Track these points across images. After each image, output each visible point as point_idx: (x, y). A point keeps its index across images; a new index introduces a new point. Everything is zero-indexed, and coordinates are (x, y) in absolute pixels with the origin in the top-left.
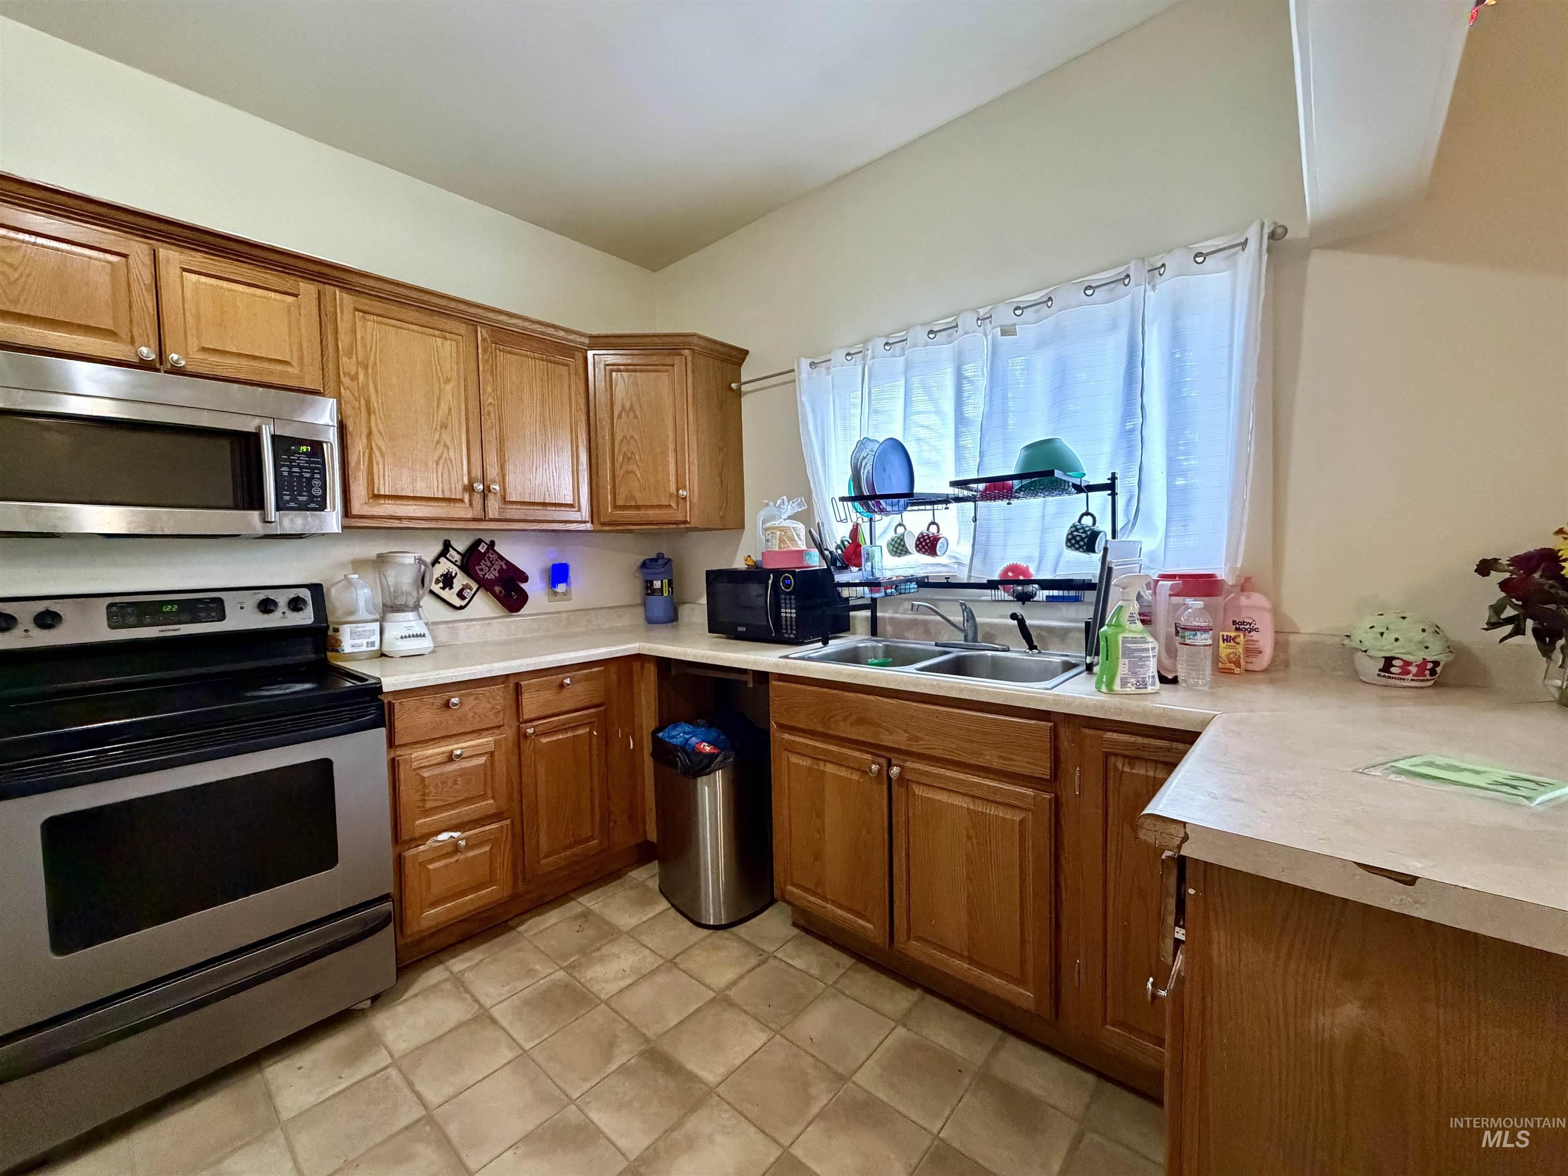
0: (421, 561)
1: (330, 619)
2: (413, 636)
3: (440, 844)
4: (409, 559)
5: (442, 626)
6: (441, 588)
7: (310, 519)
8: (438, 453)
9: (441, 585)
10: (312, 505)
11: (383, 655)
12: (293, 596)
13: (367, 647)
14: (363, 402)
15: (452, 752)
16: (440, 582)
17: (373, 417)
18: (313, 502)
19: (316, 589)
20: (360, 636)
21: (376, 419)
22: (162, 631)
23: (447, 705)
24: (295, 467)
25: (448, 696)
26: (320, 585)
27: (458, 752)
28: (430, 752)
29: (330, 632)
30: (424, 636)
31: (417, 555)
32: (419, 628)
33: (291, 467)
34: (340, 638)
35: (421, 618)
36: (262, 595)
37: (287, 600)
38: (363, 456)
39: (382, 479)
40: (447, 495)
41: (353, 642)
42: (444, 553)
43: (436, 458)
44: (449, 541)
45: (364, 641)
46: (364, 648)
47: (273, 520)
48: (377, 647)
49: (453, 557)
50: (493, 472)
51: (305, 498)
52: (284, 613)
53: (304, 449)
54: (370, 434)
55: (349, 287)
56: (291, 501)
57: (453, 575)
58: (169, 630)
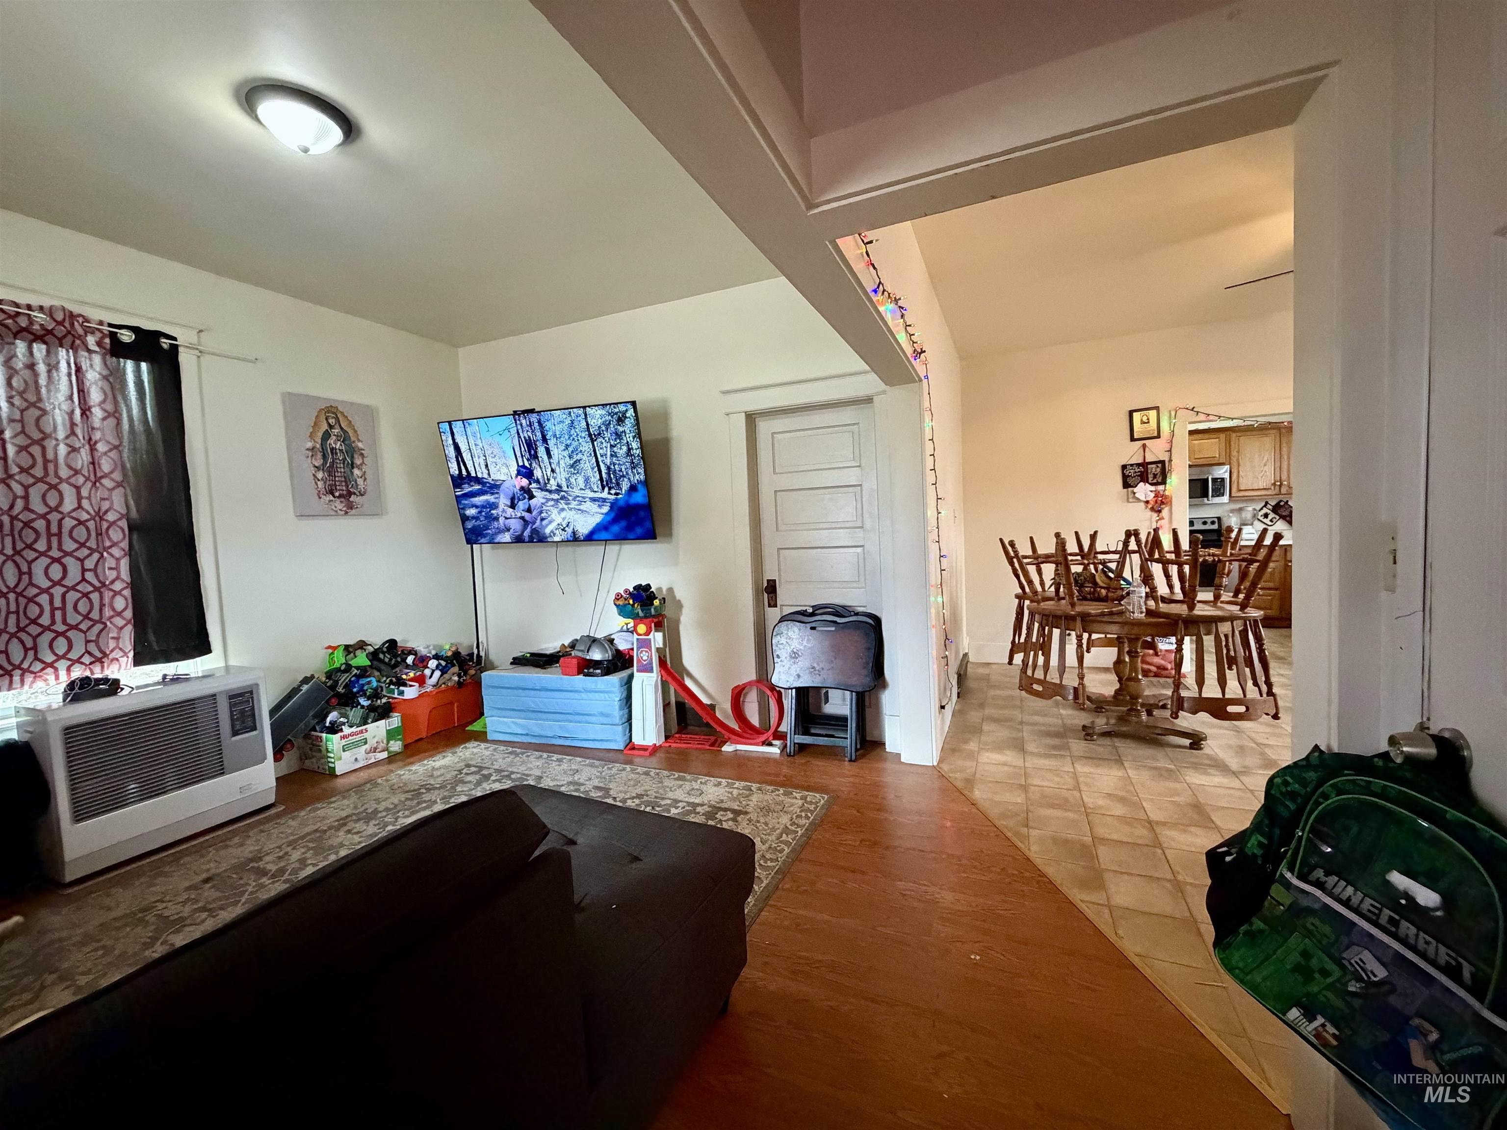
0: (1254, 509)
4: (1250, 509)
6: (1263, 518)
7: (1220, 498)
10: (1221, 495)
12: (1212, 520)
14: (1237, 465)
16: (1263, 516)
17: (1240, 469)
19: (1219, 519)
24: (1217, 485)
26: (1221, 517)
32: (1253, 531)
36: (1203, 520)
37: (1210, 521)
38: (1236, 480)
39: (1241, 486)
40: (1265, 487)
42: (1265, 506)
44: (1268, 502)
49: (1268, 508)
50: (1284, 477)
51: (1219, 494)
52: (1209, 525)
53: (1220, 480)
54: (1240, 474)
57: (1269, 514)
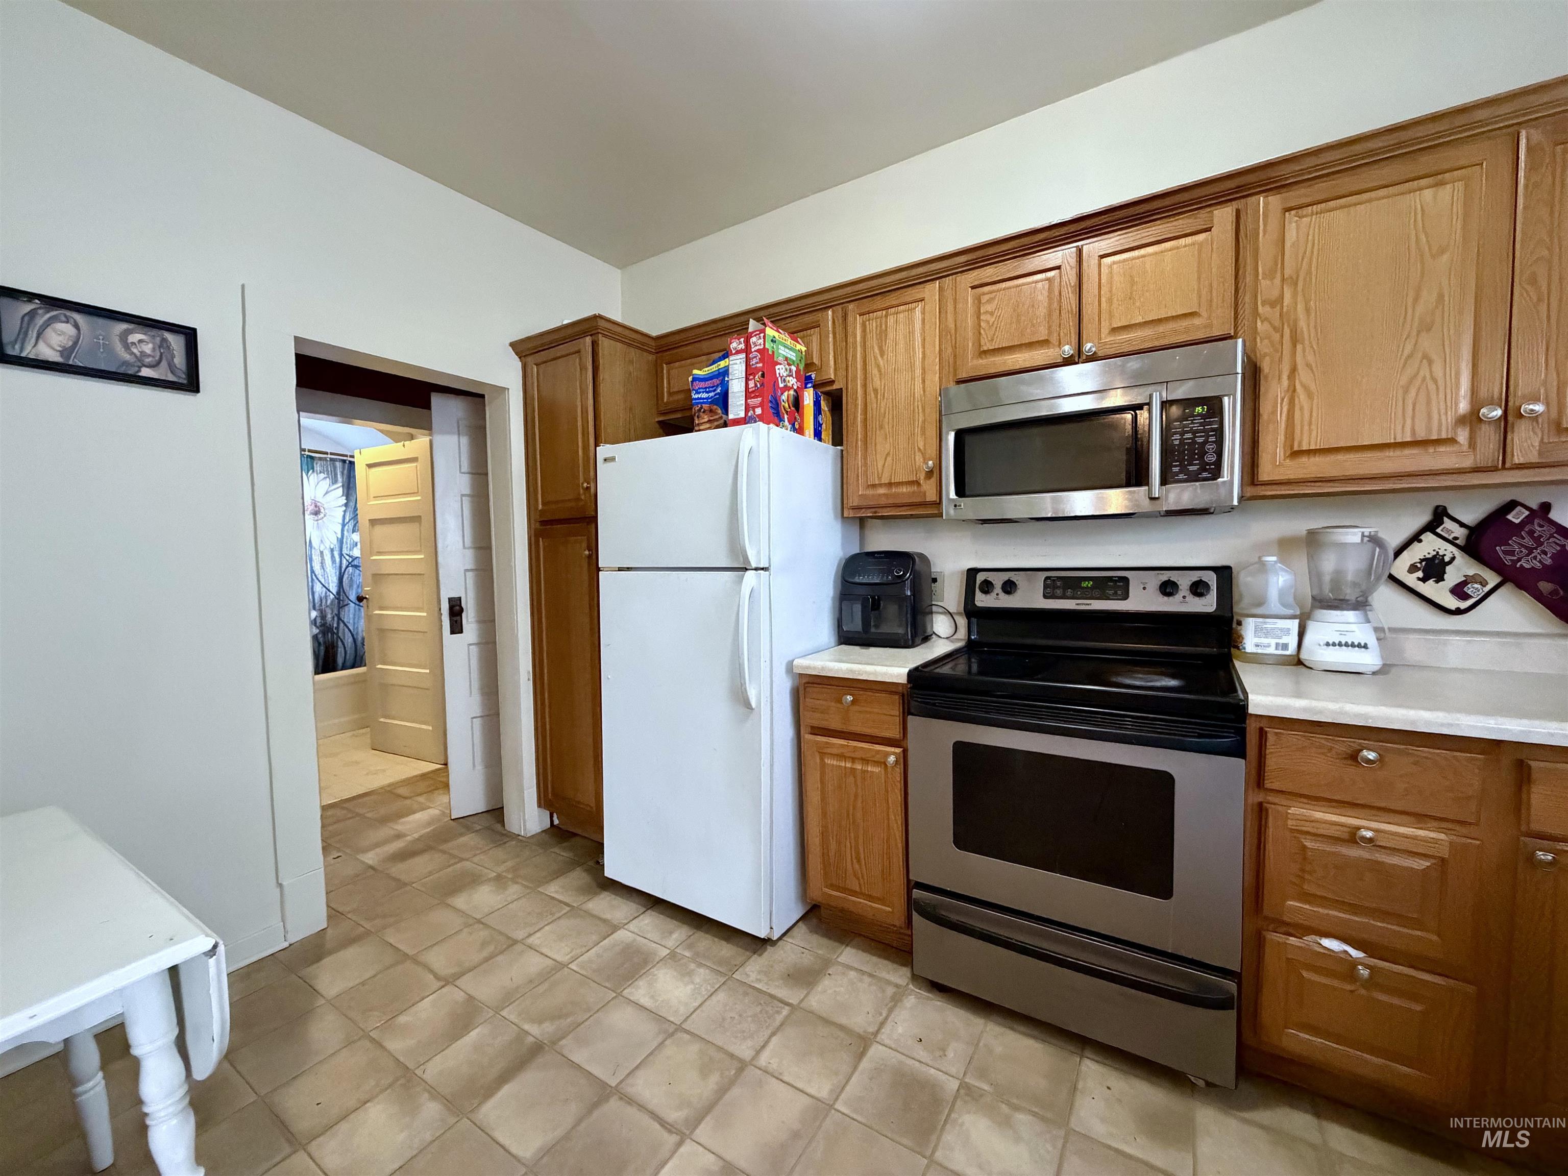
0: (1374, 540)
1: (1235, 609)
2: (1346, 645)
3: (1322, 950)
5: (1412, 636)
6: (1419, 579)
7: (1199, 491)
8: (1409, 371)
9: (1420, 574)
10: (1205, 475)
11: (1300, 663)
12: (1195, 579)
13: (1277, 649)
14: (1287, 331)
15: (1359, 828)
16: (1419, 569)
17: (1299, 347)
18: (1205, 470)
19: (1224, 573)
20: (1268, 634)
21: (1304, 351)
22: (1078, 604)
23: (1354, 757)
24: (1187, 432)
25: (1360, 744)
26: (1228, 568)
27: (1369, 834)
28: (1319, 815)
29: (1234, 625)
30: (1365, 647)
31: (1367, 531)
32: (1361, 634)
33: (1182, 434)
34: (1243, 633)
35: (1369, 622)
36: (1165, 576)
37: (1190, 583)
38: (1281, 404)
39: (1306, 428)
40: (1421, 435)
41: (1257, 640)
42: (1431, 527)
43: (1404, 380)
44: (1445, 508)
45: (1273, 642)
46: (1272, 650)
47: (1157, 496)
48: (1292, 650)
49: (1449, 531)
50: (1530, 383)
51: (1195, 468)
52: (1184, 597)
53: (1199, 409)
54: (1294, 370)
55: (1279, 184)
56: (1180, 472)
57: (1447, 559)
58: (1083, 604)
